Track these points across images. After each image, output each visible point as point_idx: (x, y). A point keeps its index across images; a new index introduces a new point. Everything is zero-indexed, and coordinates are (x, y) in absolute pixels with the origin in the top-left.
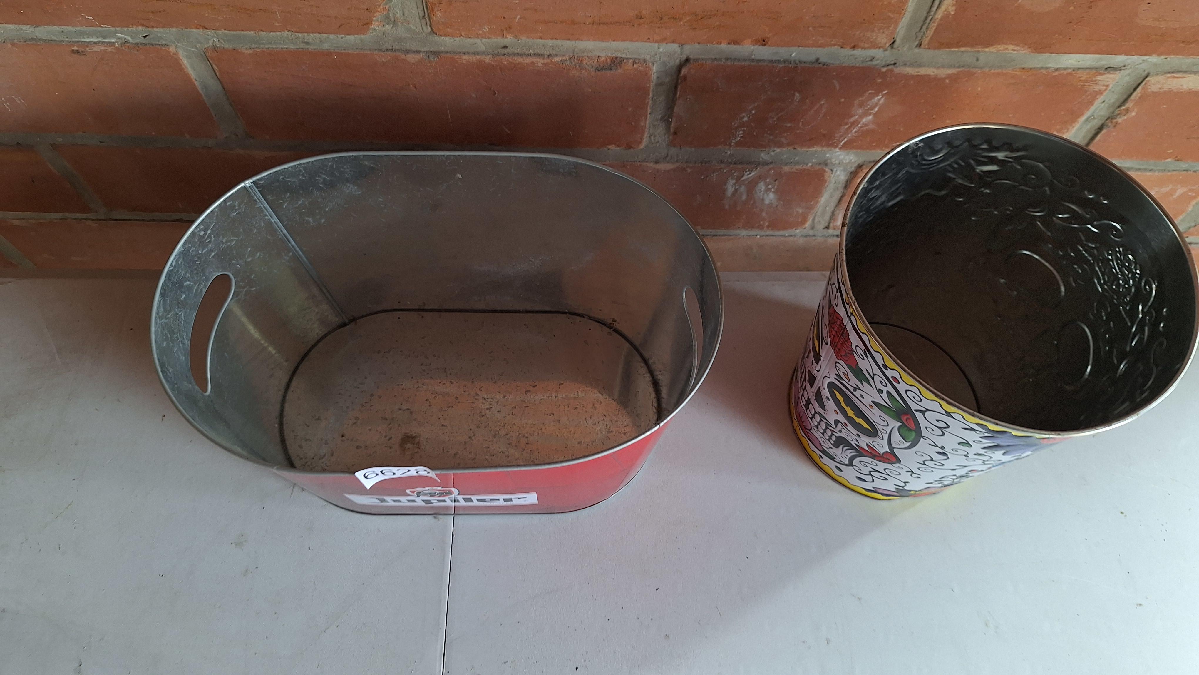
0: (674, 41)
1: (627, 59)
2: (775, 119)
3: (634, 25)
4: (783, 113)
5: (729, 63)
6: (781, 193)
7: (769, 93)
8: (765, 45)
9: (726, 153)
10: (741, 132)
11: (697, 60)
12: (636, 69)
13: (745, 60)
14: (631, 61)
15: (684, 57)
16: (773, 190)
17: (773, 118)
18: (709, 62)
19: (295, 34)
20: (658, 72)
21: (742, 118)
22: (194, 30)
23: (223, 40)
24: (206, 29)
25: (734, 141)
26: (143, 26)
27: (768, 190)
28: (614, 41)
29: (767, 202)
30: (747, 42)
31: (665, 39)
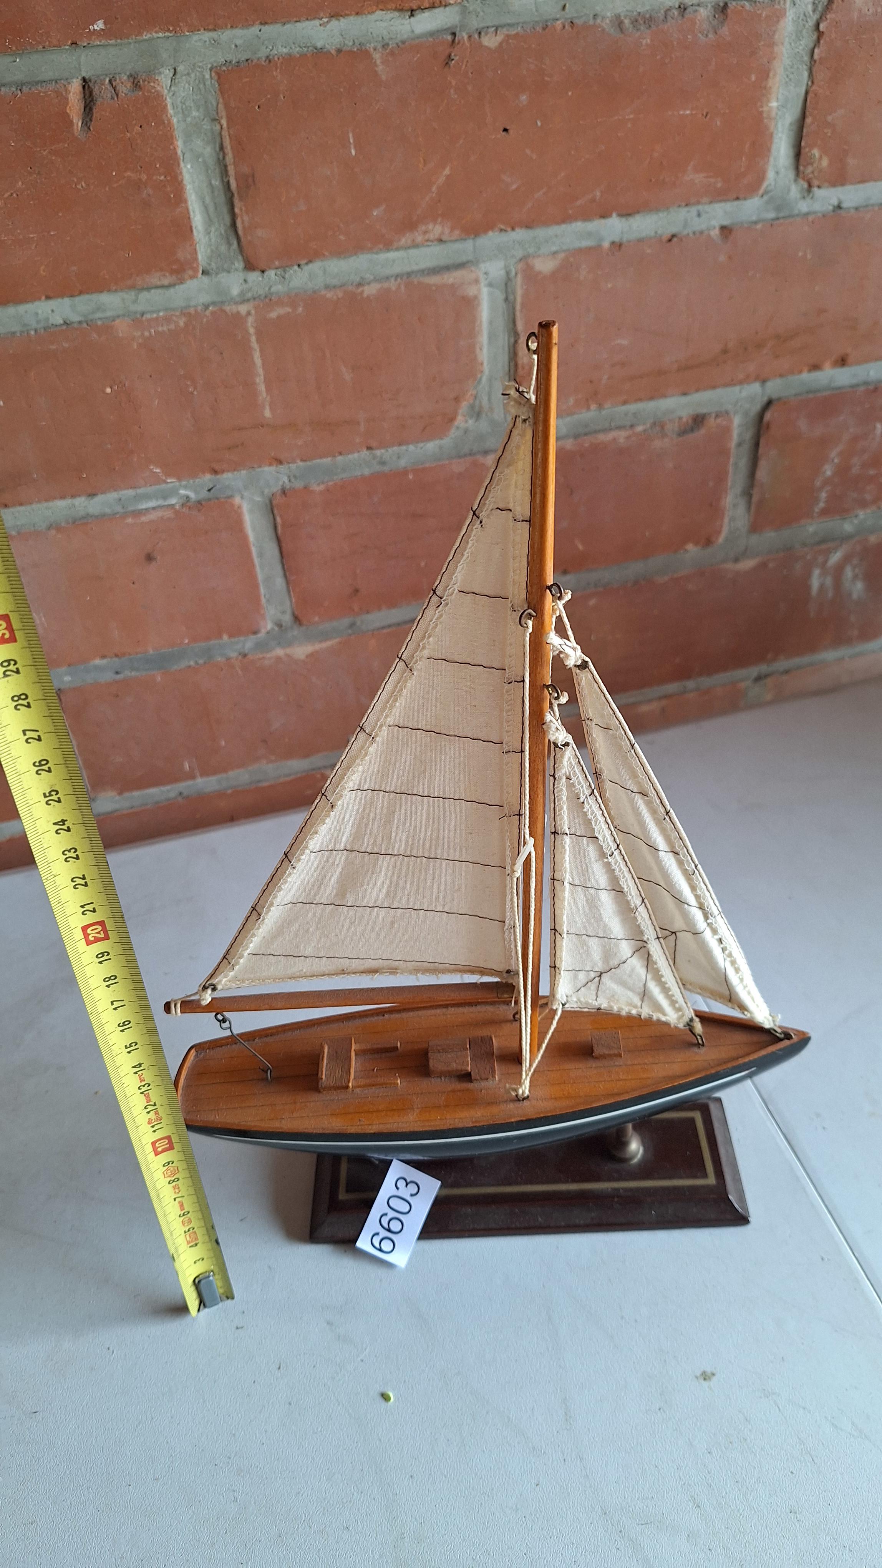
0: (756, 379)
1: (710, 413)
2: (858, 467)
3: (718, 364)
5: (811, 396)
6: (869, 578)
7: (851, 429)
8: (843, 365)
9: (809, 531)
10: (824, 495)
11: (779, 399)
12: (718, 425)
13: (826, 390)
14: (714, 415)
15: (766, 399)
16: (860, 576)
17: (855, 465)
19: (374, 452)
20: (739, 426)
21: (824, 472)
22: (267, 469)
23: (295, 477)
24: (280, 462)
25: (817, 510)
26: (212, 474)
27: (855, 577)
28: (697, 390)
29: (855, 596)
30: (827, 365)
31: (748, 377)
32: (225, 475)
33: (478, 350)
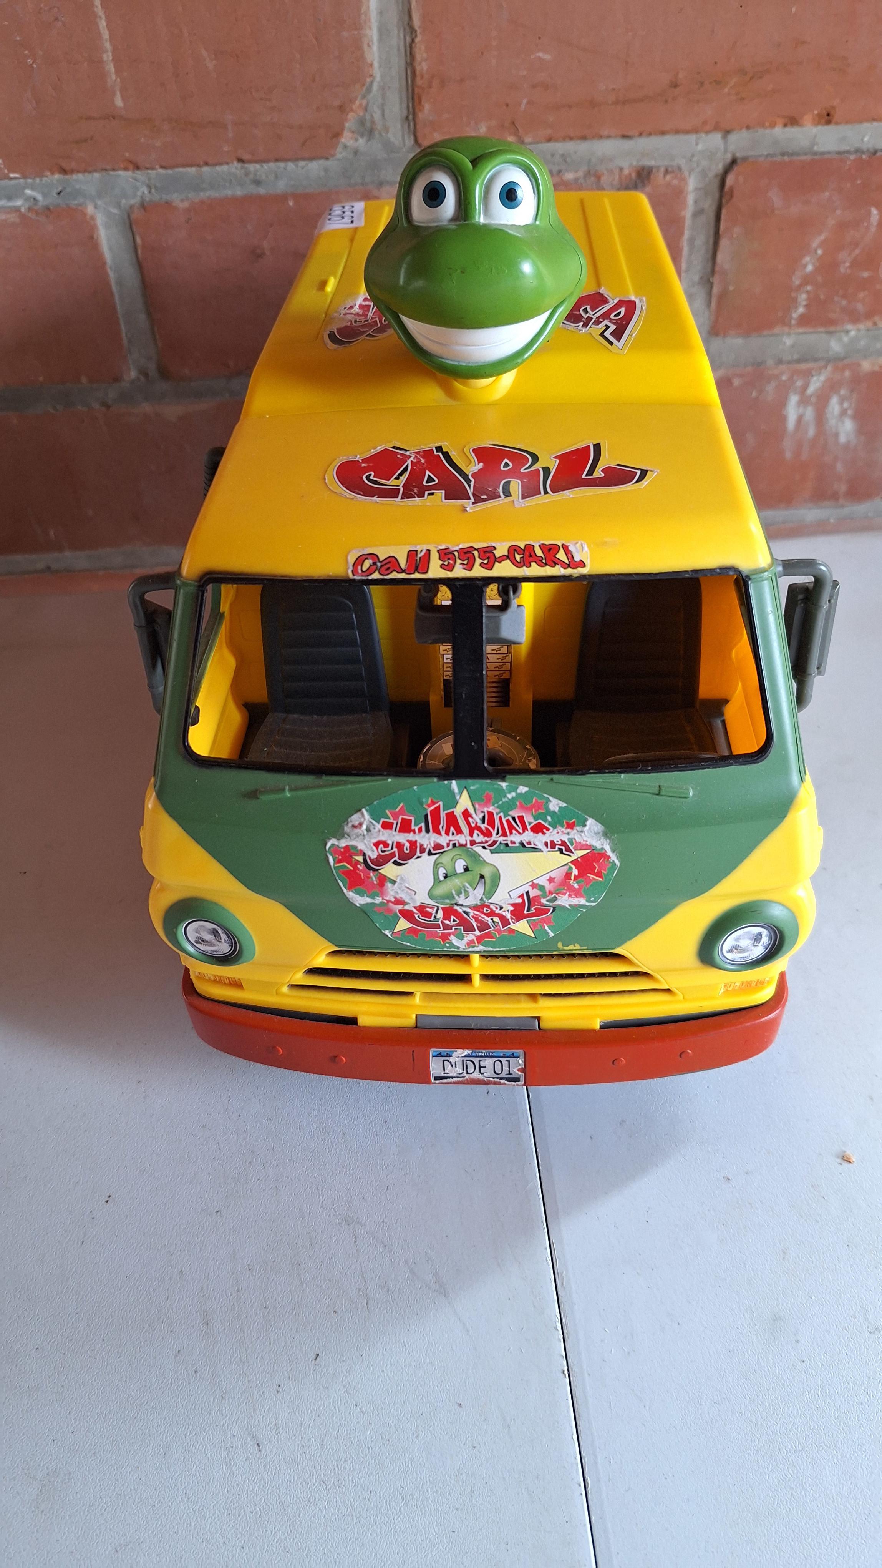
0: (716, 128)
1: (658, 168)
2: (847, 264)
3: (666, 101)
4: (857, 251)
5: (786, 158)
6: (861, 417)
7: (838, 212)
8: (828, 122)
9: (785, 343)
10: (804, 296)
11: (745, 159)
12: (669, 184)
13: (806, 154)
14: (662, 170)
15: (729, 157)
16: (849, 412)
17: (844, 262)
18: (761, 159)
19: (246, 165)
20: (696, 189)
21: (805, 266)
22: (121, 173)
23: (156, 187)
24: (137, 168)
25: (795, 315)
26: (60, 173)
27: (843, 413)
28: (641, 135)
29: (843, 439)
30: (808, 118)
31: (705, 123)
32: (75, 176)
33: (365, 46)
